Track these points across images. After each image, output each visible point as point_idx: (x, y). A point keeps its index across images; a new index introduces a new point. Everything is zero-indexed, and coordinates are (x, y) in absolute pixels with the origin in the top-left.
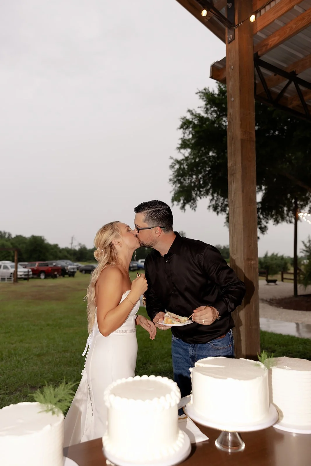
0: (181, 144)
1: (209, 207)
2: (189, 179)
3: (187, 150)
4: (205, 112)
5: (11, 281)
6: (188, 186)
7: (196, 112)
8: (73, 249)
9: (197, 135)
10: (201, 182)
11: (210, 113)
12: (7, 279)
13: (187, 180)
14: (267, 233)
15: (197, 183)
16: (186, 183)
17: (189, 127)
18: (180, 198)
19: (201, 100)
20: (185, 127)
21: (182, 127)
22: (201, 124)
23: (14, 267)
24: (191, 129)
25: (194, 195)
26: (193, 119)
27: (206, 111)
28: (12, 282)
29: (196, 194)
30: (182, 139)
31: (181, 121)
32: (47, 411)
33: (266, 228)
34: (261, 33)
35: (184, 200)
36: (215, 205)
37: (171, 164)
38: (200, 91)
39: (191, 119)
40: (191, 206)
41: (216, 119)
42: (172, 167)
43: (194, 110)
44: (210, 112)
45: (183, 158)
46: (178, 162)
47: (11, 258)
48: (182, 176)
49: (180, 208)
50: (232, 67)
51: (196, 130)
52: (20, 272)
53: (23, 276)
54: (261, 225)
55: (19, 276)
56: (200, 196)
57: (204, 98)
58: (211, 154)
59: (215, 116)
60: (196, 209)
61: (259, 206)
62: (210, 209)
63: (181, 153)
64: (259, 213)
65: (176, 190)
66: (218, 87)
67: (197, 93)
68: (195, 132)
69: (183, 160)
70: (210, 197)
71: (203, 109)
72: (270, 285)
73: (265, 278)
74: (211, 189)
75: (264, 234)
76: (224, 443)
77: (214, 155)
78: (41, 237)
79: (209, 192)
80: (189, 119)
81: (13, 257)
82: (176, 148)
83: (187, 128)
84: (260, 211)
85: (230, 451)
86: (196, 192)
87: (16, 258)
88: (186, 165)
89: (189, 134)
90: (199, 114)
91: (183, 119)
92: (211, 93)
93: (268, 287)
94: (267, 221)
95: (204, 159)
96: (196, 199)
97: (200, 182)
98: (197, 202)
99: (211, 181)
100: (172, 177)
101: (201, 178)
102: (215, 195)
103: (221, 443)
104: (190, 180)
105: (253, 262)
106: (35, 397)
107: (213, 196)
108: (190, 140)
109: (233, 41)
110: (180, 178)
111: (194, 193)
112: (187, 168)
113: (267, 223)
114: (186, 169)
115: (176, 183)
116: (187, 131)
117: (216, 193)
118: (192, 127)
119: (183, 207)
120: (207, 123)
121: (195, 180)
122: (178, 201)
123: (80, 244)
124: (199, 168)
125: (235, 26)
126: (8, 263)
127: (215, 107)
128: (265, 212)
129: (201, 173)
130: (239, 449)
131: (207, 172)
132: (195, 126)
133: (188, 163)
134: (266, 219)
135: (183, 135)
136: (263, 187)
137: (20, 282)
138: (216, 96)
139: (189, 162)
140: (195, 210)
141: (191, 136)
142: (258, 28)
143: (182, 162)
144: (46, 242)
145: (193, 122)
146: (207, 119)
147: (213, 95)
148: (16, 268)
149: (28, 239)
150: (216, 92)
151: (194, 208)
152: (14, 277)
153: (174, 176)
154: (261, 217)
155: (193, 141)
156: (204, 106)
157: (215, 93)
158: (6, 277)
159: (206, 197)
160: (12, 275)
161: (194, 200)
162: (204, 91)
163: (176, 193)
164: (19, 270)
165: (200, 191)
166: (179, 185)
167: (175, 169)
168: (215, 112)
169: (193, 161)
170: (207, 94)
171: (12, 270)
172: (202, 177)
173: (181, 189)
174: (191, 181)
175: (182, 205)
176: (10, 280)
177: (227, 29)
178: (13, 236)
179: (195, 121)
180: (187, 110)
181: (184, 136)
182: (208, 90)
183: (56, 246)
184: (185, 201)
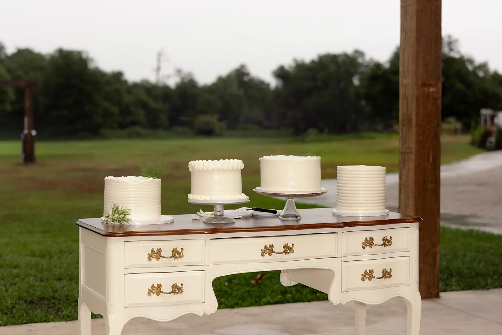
8: (160, 84)
78: (79, 53)
105: (432, 90)
123: (179, 71)
144: (91, 66)
149: (48, 58)
183: (118, 76)
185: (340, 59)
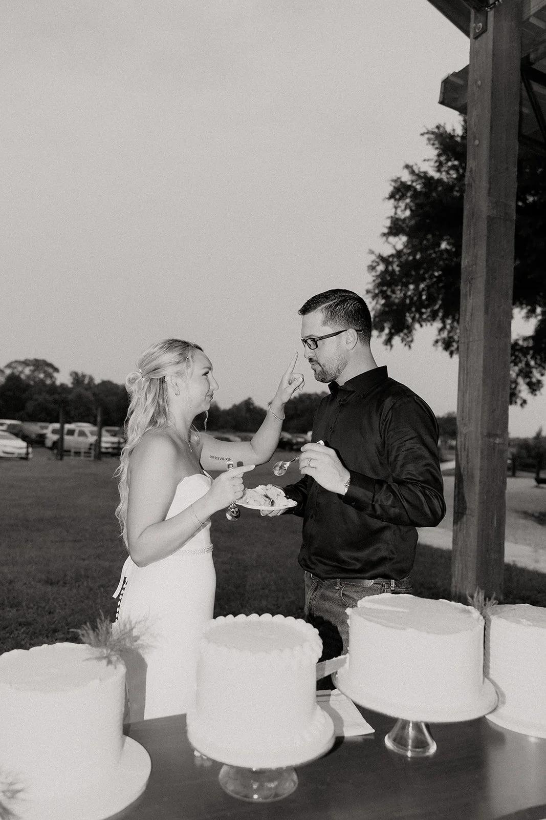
0: (390, 228)
1: (437, 342)
2: (401, 290)
3: (400, 239)
4: (436, 169)
5: (90, 457)
6: (399, 303)
7: (419, 168)
9: (421, 211)
10: (424, 297)
11: (444, 171)
12: (85, 453)
13: (398, 292)
14: (541, 394)
15: (415, 298)
16: (396, 298)
17: (405, 197)
18: (383, 324)
19: (430, 147)
20: (397, 197)
21: (392, 196)
22: (427, 190)
23: (97, 433)
24: (408, 200)
25: (410, 320)
26: (413, 182)
27: (438, 166)
28: (92, 458)
29: (413, 318)
30: (392, 217)
31: (391, 185)
32: (99, 658)
33: (540, 385)
34: (538, 17)
35: (390, 329)
36: (447, 339)
37: (370, 263)
38: (428, 131)
39: (410, 181)
40: (403, 340)
41: (455, 182)
42: (372, 268)
43: (416, 164)
44: (444, 168)
45: (394, 252)
46: (383, 259)
47: (92, 419)
48: (389, 284)
49: (383, 343)
50: (479, 83)
51: (417, 201)
52: (106, 442)
53: (110, 450)
54: (530, 378)
55: (103, 450)
56: (419, 323)
57: (436, 142)
58: (444, 245)
59: (455, 176)
60: (412, 345)
61: (529, 343)
62: (437, 347)
63: (389, 243)
64: (529, 357)
65: (378, 311)
66: (463, 123)
67: (422, 134)
68: (417, 205)
69: (392, 256)
70: (438, 324)
71: (432, 163)
72: (543, 488)
73: (534, 475)
74: (441, 311)
75: (535, 395)
76: (400, 741)
77: (448, 247)
79: (438, 316)
80: (406, 182)
81: (95, 417)
82: (381, 235)
83: (402, 197)
84: (531, 352)
85: (409, 754)
86: (412, 315)
87: (99, 419)
88: (398, 266)
89: (406, 209)
90: (425, 173)
91: (395, 181)
92: (450, 134)
93: (538, 491)
94: (543, 371)
95: (430, 255)
96: (412, 327)
97: (421, 296)
98: (414, 332)
99: (441, 296)
100: (370, 287)
101: (423, 290)
102: (449, 321)
103: (395, 740)
104: (403, 292)
105: (498, 441)
106: (80, 634)
107: (444, 322)
108: (407, 221)
109: (484, 35)
110: (385, 288)
111: (410, 317)
112: (399, 271)
113: (542, 375)
114: (397, 273)
115: (377, 298)
116: (402, 205)
117: (450, 317)
118: (411, 197)
119: (388, 342)
120: (440, 189)
121: (412, 293)
122: (379, 329)
124: (422, 272)
125: (488, 5)
126: (87, 427)
127: (455, 160)
128: (540, 355)
129: (424, 280)
130: (424, 752)
131: (435, 280)
132: (416, 195)
133: (400, 262)
134: (540, 368)
135: (394, 210)
136: (539, 310)
137: (104, 459)
138: (459, 139)
139: (403, 259)
140: (410, 347)
141: (408, 213)
142: (531, 10)
143: (391, 259)
145: (414, 187)
146: (440, 181)
147: (452, 137)
148: (100, 435)
150: (459, 131)
151: (409, 344)
152: (95, 451)
153: (375, 285)
154: (532, 363)
155: (413, 222)
156: (436, 158)
157: (456, 135)
158: (83, 451)
159: (432, 325)
160: (93, 447)
161: (410, 329)
162: (436, 130)
163: (377, 314)
164: (104, 439)
165: (421, 314)
166: (383, 302)
167: (376, 272)
168: (453, 169)
169: (411, 258)
170: (441, 135)
171: (92, 439)
172: (426, 289)
173: (387, 309)
174: (405, 295)
175: (388, 337)
176: (88, 455)
177: (473, 12)
178: (97, 381)
179: (417, 185)
180: (403, 165)
181: (396, 213)
182: (444, 128)
184: (393, 331)
185: (313, 397)
